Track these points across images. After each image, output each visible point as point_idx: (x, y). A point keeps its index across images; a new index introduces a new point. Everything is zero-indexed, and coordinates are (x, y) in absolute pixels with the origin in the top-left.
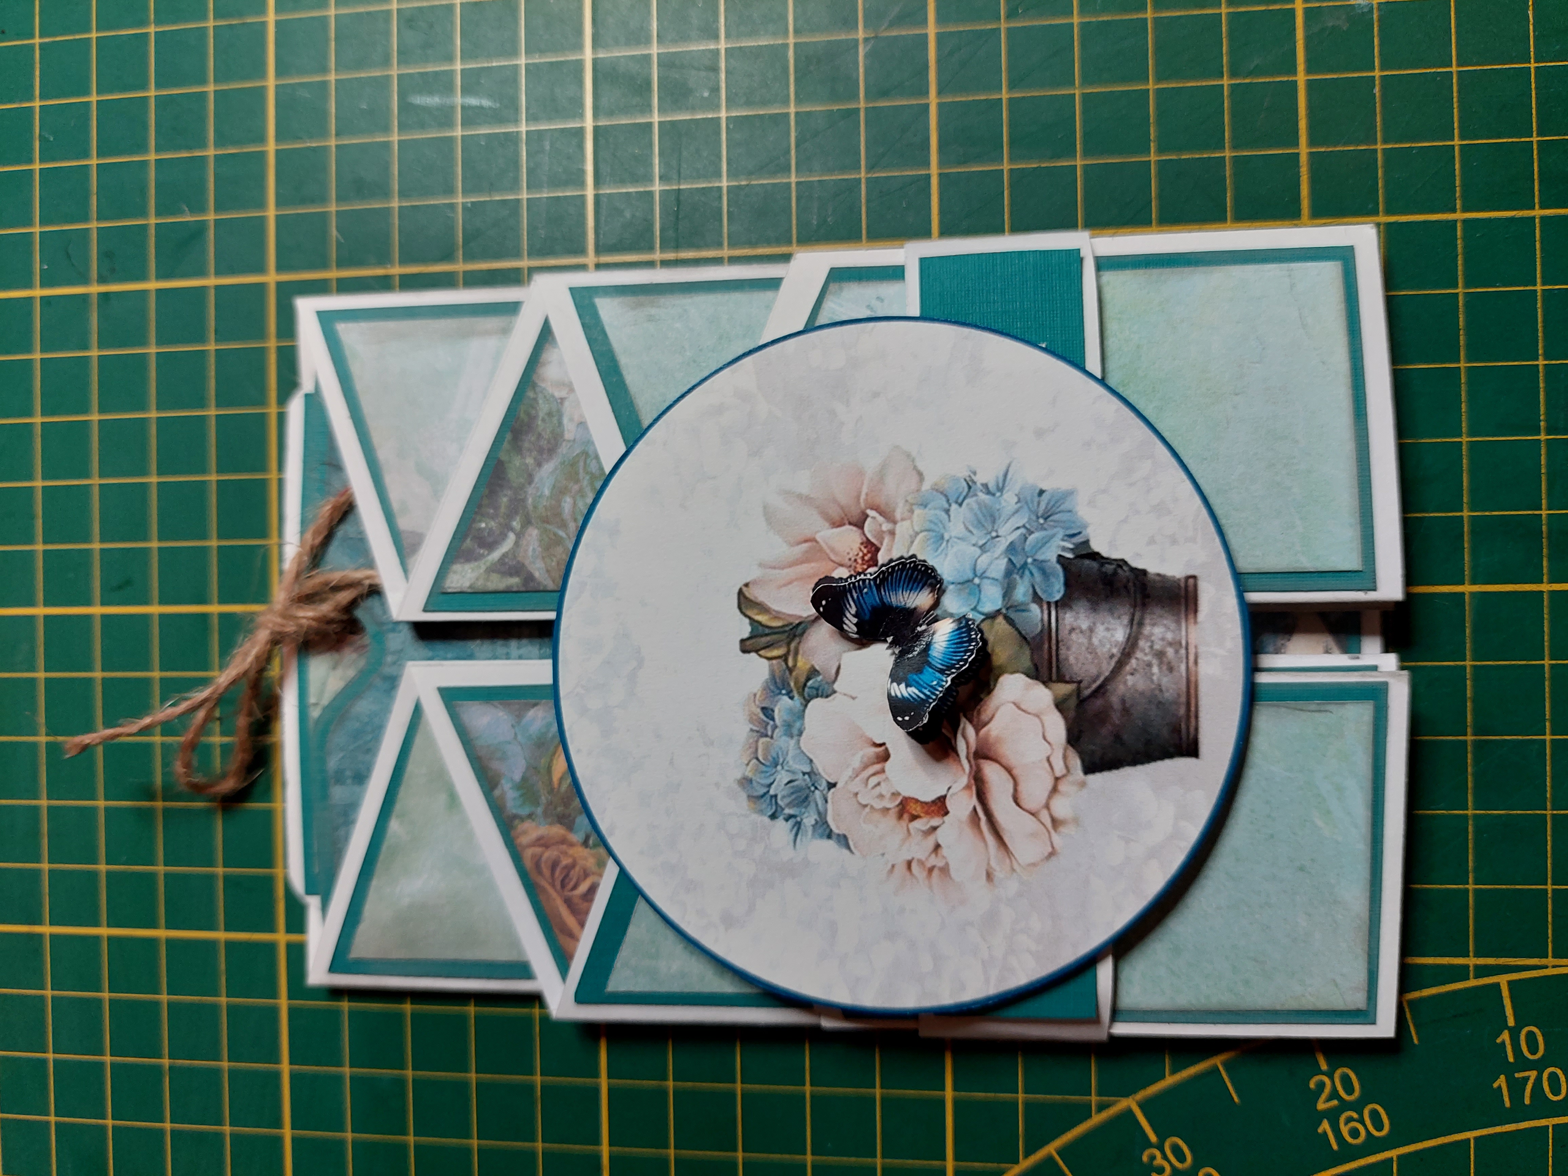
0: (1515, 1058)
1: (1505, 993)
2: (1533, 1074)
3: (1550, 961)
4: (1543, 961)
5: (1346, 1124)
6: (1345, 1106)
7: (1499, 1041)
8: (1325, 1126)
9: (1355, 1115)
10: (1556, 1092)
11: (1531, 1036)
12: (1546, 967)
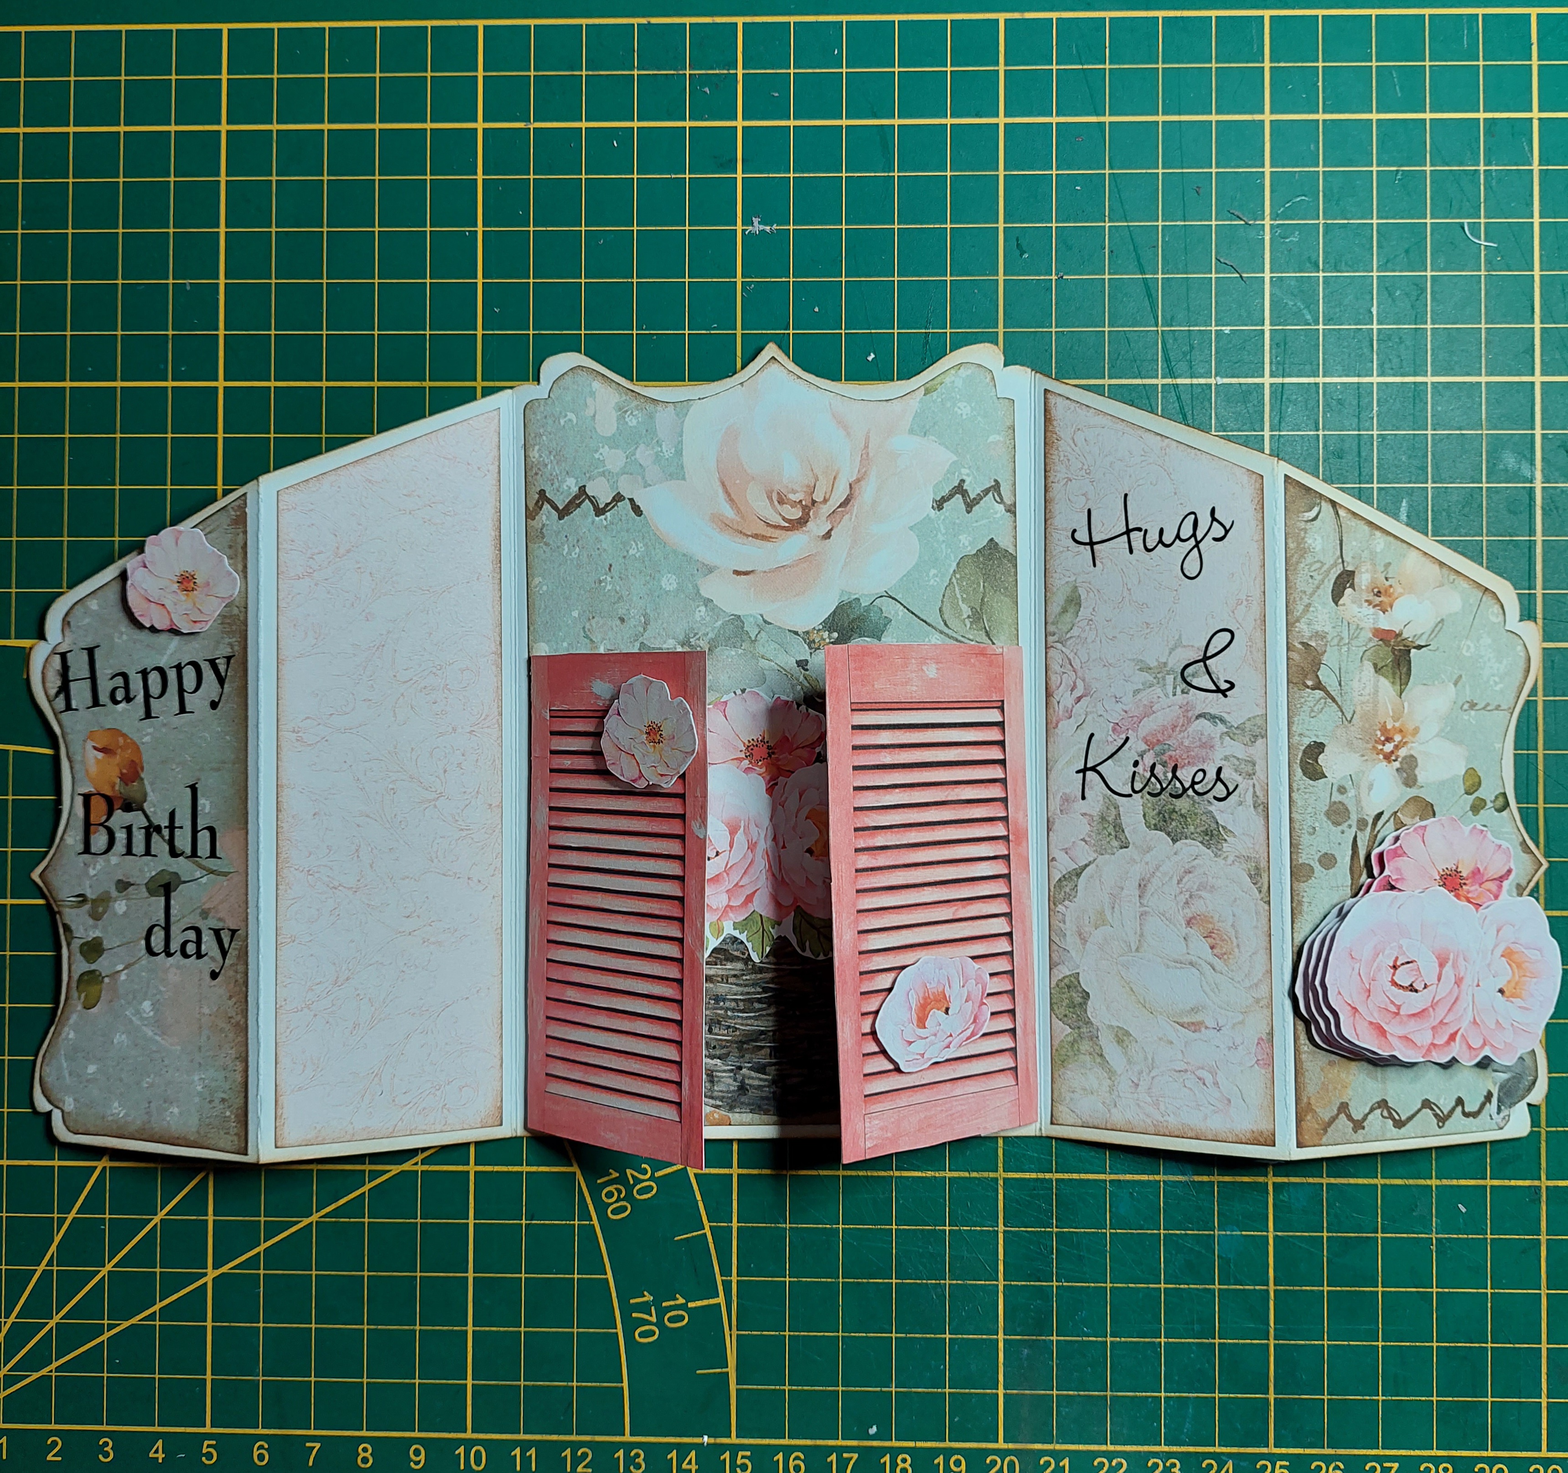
0: (665, 1307)
1: (712, 1301)
2: (654, 1319)
3: (735, 1332)
4: (734, 1327)
5: (616, 1189)
6: (629, 1189)
7: (678, 1296)
8: (615, 1175)
9: (622, 1196)
10: (641, 1335)
11: (681, 1318)
12: (730, 1329)
